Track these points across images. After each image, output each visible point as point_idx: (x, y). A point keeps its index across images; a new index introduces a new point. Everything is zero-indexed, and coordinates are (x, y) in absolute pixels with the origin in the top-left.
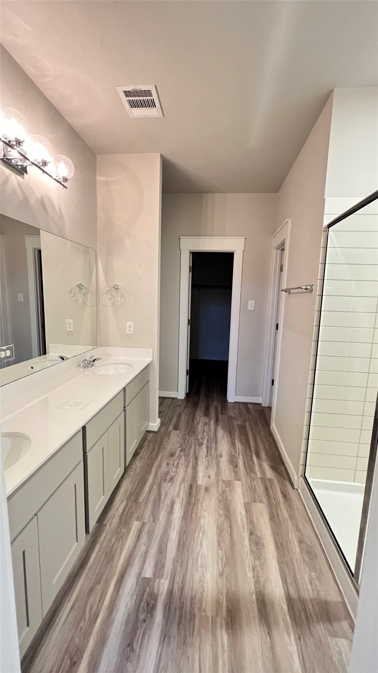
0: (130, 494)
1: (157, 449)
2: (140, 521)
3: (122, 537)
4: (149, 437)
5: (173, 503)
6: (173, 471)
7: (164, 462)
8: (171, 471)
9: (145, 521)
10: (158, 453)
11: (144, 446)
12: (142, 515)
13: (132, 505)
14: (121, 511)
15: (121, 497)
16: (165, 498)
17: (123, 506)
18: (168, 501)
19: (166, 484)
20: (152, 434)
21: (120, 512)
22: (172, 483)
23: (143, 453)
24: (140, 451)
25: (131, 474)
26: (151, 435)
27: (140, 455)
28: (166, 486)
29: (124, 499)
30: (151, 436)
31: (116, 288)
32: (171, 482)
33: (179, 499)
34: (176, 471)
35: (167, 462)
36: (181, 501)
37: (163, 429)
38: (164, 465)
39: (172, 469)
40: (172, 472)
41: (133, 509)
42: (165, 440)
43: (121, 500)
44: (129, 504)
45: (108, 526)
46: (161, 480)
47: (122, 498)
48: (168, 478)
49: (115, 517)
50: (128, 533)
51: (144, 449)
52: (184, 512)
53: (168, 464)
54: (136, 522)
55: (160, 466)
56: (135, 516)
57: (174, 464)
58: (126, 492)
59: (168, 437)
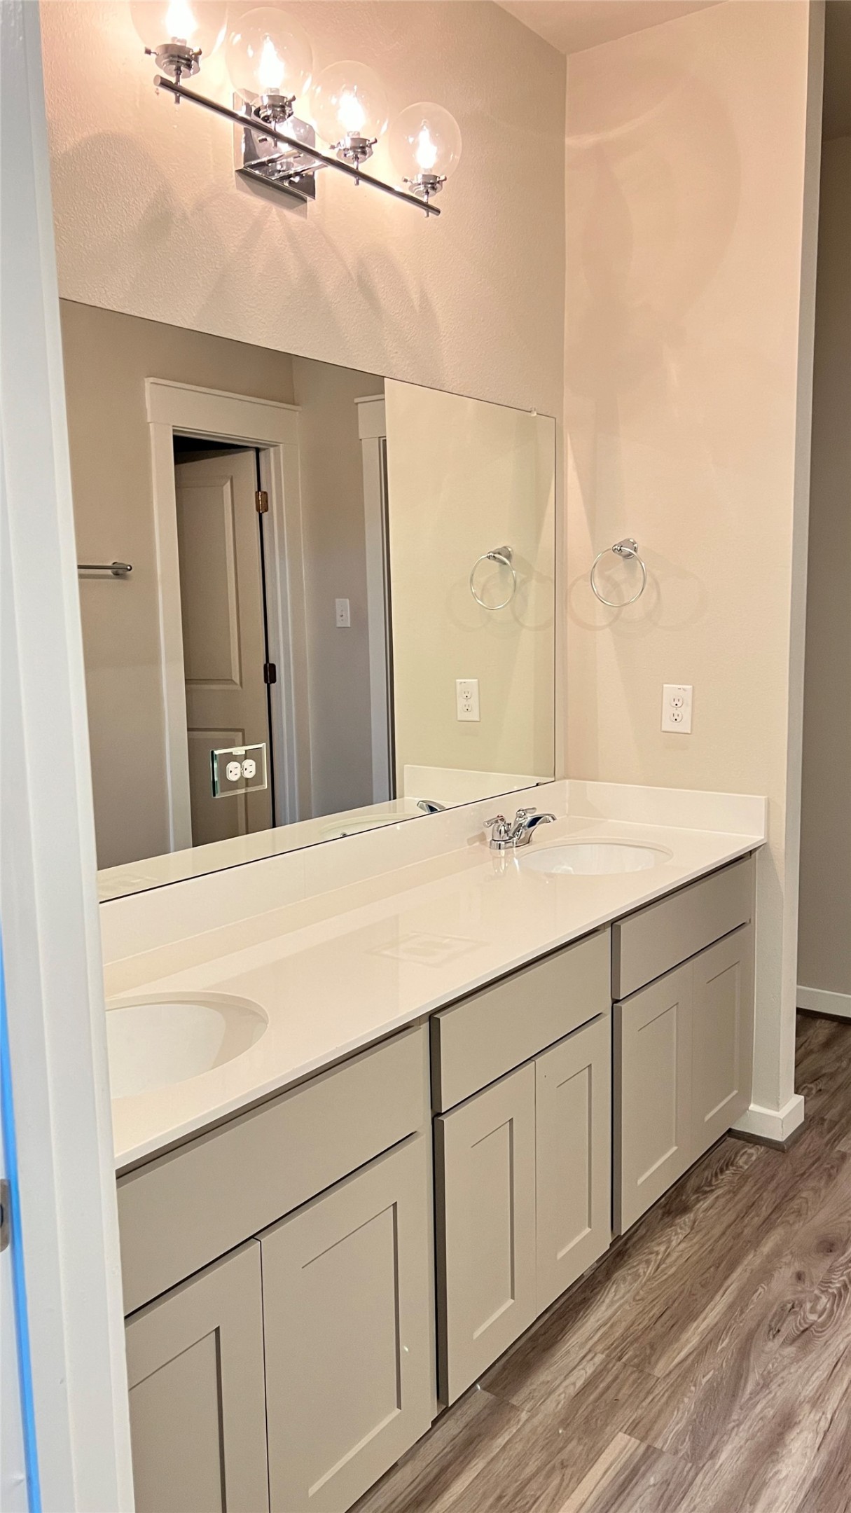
0: (623, 1338)
1: (765, 1212)
2: (642, 1440)
3: (563, 1466)
4: (745, 1157)
5: (786, 1422)
6: (820, 1308)
7: (788, 1264)
8: (808, 1306)
9: (658, 1445)
10: (767, 1225)
11: (718, 1187)
12: (654, 1422)
13: (621, 1376)
14: (579, 1383)
15: (589, 1338)
16: (755, 1393)
17: (589, 1369)
18: (765, 1408)
19: (773, 1345)
20: (762, 1149)
21: (574, 1384)
22: (805, 1349)
23: (706, 1210)
24: (698, 1201)
25: (641, 1271)
26: (754, 1152)
27: (691, 1215)
28: (772, 1351)
29: (600, 1348)
30: (754, 1158)
31: (626, 553)
32: (798, 1344)
33: (814, 1416)
34: (832, 1311)
35: (797, 1266)
36: (824, 1425)
37: (813, 1141)
38: (785, 1274)
39: (818, 1298)
40: (813, 1311)
41: (625, 1391)
42: (811, 1183)
43: (588, 1347)
44: (614, 1371)
45: (524, 1416)
46: (758, 1325)
47: (591, 1343)
48: (790, 1326)
49: (554, 1397)
50: (591, 1461)
51: (711, 1198)
52: (827, 1468)
53: (799, 1277)
54: (627, 1437)
55: (765, 1274)
56: (627, 1415)
57: (826, 1283)
58: (612, 1326)
59: (825, 1178)
